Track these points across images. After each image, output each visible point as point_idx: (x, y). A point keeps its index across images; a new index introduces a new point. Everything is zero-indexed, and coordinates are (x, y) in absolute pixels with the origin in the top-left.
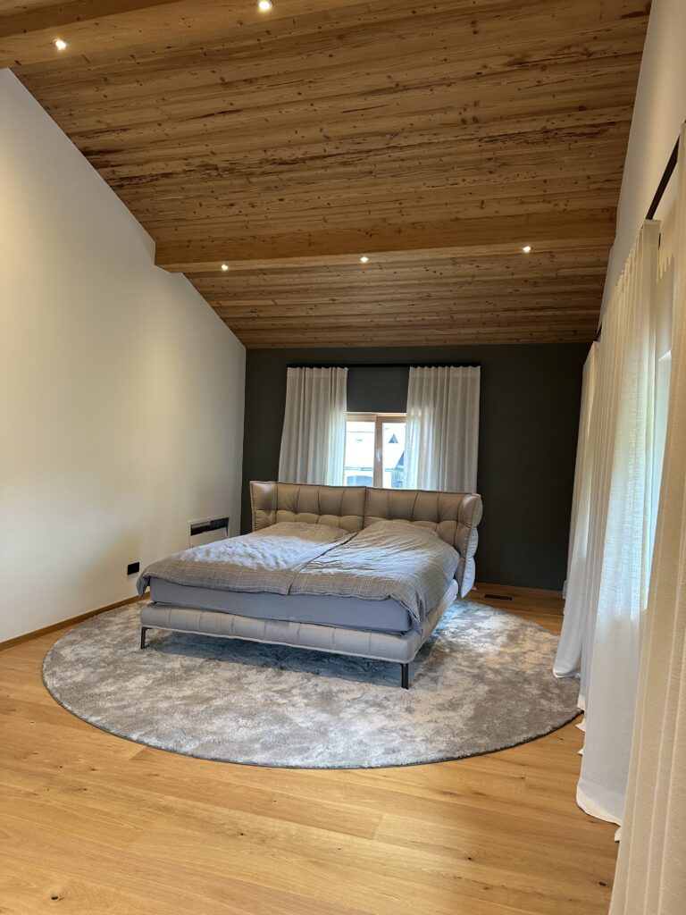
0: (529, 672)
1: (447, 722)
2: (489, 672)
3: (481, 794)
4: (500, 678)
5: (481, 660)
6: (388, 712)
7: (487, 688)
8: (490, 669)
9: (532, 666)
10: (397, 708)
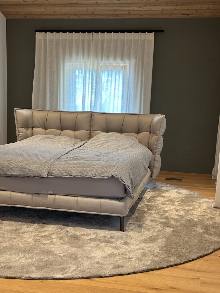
0: (196, 220)
1: (149, 249)
2: (172, 220)
3: (174, 288)
4: (179, 224)
5: (167, 214)
6: (113, 245)
7: (171, 229)
8: (172, 219)
9: (197, 216)
10: (118, 243)
